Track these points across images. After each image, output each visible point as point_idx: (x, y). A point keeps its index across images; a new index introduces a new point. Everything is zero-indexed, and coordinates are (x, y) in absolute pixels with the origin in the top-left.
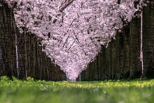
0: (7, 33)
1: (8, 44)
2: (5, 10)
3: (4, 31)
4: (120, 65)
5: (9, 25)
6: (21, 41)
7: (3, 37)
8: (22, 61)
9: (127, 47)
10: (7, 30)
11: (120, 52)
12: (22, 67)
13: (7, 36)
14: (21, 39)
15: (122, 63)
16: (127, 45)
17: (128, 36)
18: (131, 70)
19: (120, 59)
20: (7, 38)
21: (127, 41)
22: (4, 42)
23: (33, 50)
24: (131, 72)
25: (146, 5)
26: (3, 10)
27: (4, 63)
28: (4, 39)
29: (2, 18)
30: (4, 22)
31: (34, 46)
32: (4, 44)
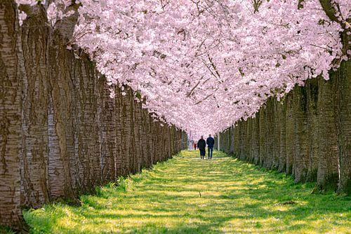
0: (87, 107)
1: (88, 128)
2: (83, 65)
3: (81, 105)
4: (300, 152)
5: (90, 92)
6: (107, 107)
7: (79, 116)
8: (107, 145)
9: (314, 119)
10: (88, 102)
11: (301, 125)
12: (108, 157)
13: (88, 114)
14: (106, 103)
15: (304, 147)
16: (315, 116)
17: (316, 99)
18: (320, 172)
19: (300, 139)
20: (87, 116)
21: (314, 108)
22: (82, 125)
23: (126, 116)
24: (318, 175)
25: (345, 58)
26: (81, 66)
27: (82, 163)
28: (82, 118)
29: (79, 81)
30: (82, 88)
31: (128, 108)
32: (82, 128)
